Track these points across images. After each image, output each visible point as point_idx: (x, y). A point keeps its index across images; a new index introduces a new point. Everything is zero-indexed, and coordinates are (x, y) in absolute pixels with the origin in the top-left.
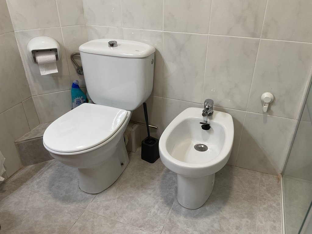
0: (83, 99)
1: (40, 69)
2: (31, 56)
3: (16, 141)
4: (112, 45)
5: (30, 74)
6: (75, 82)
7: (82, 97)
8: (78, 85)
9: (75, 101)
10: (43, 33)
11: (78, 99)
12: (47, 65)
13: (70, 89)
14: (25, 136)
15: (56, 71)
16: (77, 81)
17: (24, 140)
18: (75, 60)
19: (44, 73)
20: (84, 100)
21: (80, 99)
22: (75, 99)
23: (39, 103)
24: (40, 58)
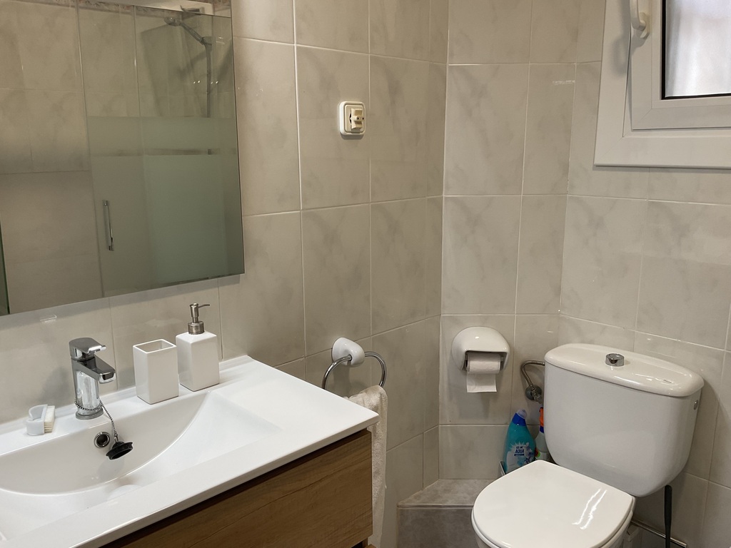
0: (528, 448)
1: (468, 382)
2: (462, 359)
3: (400, 504)
4: (614, 361)
5: (446, 386)
6: (519, 412)
7: (528, 444)
8: (524, 420)
9: (514, 449)
10: (484, 322)
11: (520, 446)
12: (481, 377)
13: (506, 424)
14: (415, 497)
15: (493, 389)
16: (524, 411)
17: (413, 504)
18: (528, 373)
19: (473, 388)
20: (531, 451)
21: (524, 447)
22: (514, 444)
23: (447, 439)
24: (475, 365)
